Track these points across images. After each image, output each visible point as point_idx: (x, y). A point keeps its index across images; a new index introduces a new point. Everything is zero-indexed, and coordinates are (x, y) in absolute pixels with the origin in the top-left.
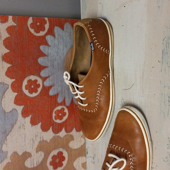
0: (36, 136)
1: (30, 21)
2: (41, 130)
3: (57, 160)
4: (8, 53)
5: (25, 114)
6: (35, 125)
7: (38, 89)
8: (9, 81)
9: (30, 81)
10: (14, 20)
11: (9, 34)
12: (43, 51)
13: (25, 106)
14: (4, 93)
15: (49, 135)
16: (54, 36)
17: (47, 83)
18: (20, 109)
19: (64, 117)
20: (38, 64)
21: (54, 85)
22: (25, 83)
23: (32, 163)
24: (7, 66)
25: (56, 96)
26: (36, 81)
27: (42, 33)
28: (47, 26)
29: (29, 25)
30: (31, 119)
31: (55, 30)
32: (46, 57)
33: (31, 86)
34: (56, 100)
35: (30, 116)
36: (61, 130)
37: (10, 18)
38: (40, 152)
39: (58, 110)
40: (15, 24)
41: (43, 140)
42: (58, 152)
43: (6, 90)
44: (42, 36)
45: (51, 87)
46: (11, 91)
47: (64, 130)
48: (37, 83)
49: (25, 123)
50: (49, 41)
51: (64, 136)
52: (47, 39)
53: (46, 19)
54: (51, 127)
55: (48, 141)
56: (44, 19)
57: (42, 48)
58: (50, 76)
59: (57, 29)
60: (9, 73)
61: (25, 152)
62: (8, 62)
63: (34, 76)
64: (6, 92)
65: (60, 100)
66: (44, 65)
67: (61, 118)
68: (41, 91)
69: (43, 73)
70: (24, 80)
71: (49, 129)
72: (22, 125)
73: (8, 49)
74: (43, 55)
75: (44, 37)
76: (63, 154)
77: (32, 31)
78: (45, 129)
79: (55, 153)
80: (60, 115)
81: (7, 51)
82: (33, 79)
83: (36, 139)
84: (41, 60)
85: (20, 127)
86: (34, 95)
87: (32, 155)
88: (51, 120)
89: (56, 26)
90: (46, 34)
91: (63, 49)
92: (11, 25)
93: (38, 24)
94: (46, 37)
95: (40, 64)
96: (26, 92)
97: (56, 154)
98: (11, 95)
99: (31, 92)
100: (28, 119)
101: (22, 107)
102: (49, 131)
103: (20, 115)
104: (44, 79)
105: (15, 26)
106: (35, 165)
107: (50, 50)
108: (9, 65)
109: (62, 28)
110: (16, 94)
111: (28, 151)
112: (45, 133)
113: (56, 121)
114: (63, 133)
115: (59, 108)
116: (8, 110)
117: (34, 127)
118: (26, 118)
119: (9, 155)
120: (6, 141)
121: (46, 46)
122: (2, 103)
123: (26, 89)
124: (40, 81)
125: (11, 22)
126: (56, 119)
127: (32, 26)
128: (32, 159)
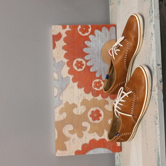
0: (81, 95)
1: (79, 27)
2: (84, 92)
3: (95, 115)
4: (66, 45)
5: (74, 80)
6: (80, 88)
7: (83, 67)
8: (66, 61)
9: (77, 62)
10: (70, 27)
11: (67, 35)
12: (87, 44)
13: (74, 76)
14: (63, 67)
15: (89, 97)
16: (95, 35)
17: (89, 64)
18: (71, 77)
19: (101, 87)
20: (83, 52)
21: (94, 66)
22: (75, 62)
23: (78, 112)
24: (65, 52)
25: (95, 73)
26: (82, 62)
27: (86, 34)
28: (90, 30)
29: (78, 30)
30: (78, 84)
31: (95, 32)
32: (89, 48)
33: (78, 64)
34: (95, 75)
35: (77, 82)
36: (98, 95)
37: (68, 26)
38: (83, 106)
39: (96, 82)
40: (70, 30)
41: (85, 99)
42: (96, 109)
43: (64, 65)
44: (86, 36)
45: (91, 66)
46: (67, 66)
47: (100, 95)
48: (83, 63)
49: (74, 86)
50: (91, 38)
51: (100, 100)
52: (89, 37)
53: (90, 26)
54: (91, 92)
55: (89, 101)
56: (88, 26)
57: (86, 42)
58: (91, 60)
59: (97, 32)
60: (66, 56)
61: (74, 103)
62: (65, 50)
63: (80, 59)
64: (64, 66)
65: (97, 75)
66: (87, 53)
67: (98, 87)
68: (85, 68)
69: (86, 58)
70: (74, 60)
71: (89, 93)
72: (72, 87)
73: (66, 43)
74: (87, 47)
75: (88, 36)
76: (99, 112)
77: (80, 33)
78: (87, 92)
79: (94, 109)
80: (98, 85)
81: (65, 44)
82: (80, 61)
83: (81, 97)
84: (85, 50)
85: (71, 88)
86: (80, 70)
87: (78, 106)
88: (91, 88)
89: (97, 29)
90: (89, 34)
91: (101, 43)
92: (68, 30)
93: (84, 29)
94: (89, 36)
95: (85, 52)
96: (75, 68)
97: (94, 111)
98: (66, 69)
99: (78, 68)
100: (76, 84)
101: (72, 76)
102: (90, 94)
103: (71, 81)
104: (87, 61)
105: (70, 31)
106: (80, 114)
107: (91, 44)
108: (66, 52)
109: (101, 30)
110: (69, 68)
111: (75, 103)
112: (87, 94)
113: (94, 88)
114: (100, 98)
115: (97, 80)
116: (64, 76)
117: (79, 89)
118: (75, 83)
119: (64, 102)
120: (62, 94)
121: (89, 41)
122: (61, 72)
123: (75, 66)
124: (84, 62)
125: (68, 29)
126: (95, 87)
127: (80, 30)
128: (78, 109)
